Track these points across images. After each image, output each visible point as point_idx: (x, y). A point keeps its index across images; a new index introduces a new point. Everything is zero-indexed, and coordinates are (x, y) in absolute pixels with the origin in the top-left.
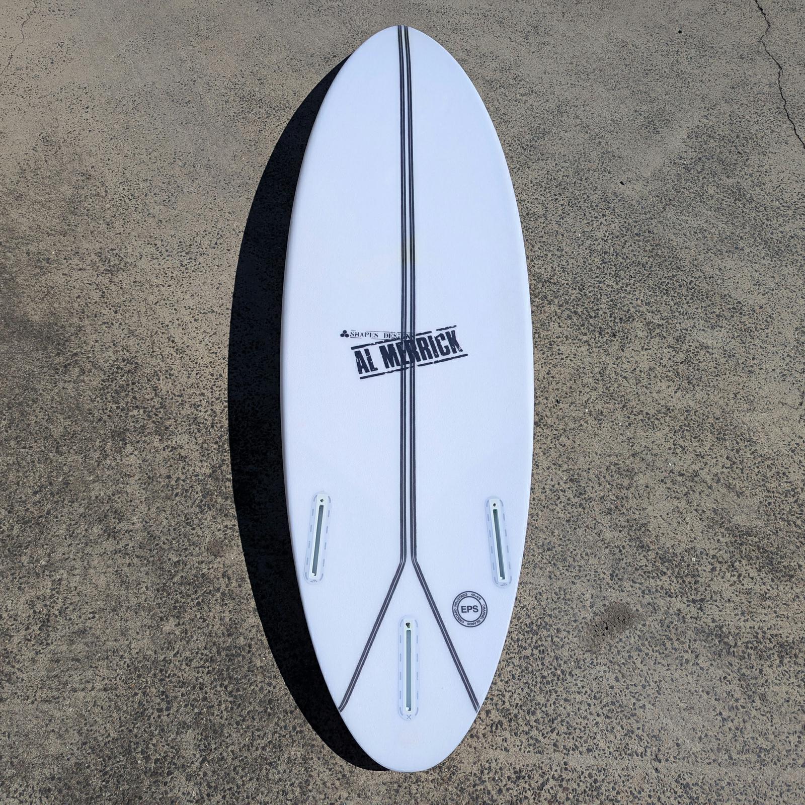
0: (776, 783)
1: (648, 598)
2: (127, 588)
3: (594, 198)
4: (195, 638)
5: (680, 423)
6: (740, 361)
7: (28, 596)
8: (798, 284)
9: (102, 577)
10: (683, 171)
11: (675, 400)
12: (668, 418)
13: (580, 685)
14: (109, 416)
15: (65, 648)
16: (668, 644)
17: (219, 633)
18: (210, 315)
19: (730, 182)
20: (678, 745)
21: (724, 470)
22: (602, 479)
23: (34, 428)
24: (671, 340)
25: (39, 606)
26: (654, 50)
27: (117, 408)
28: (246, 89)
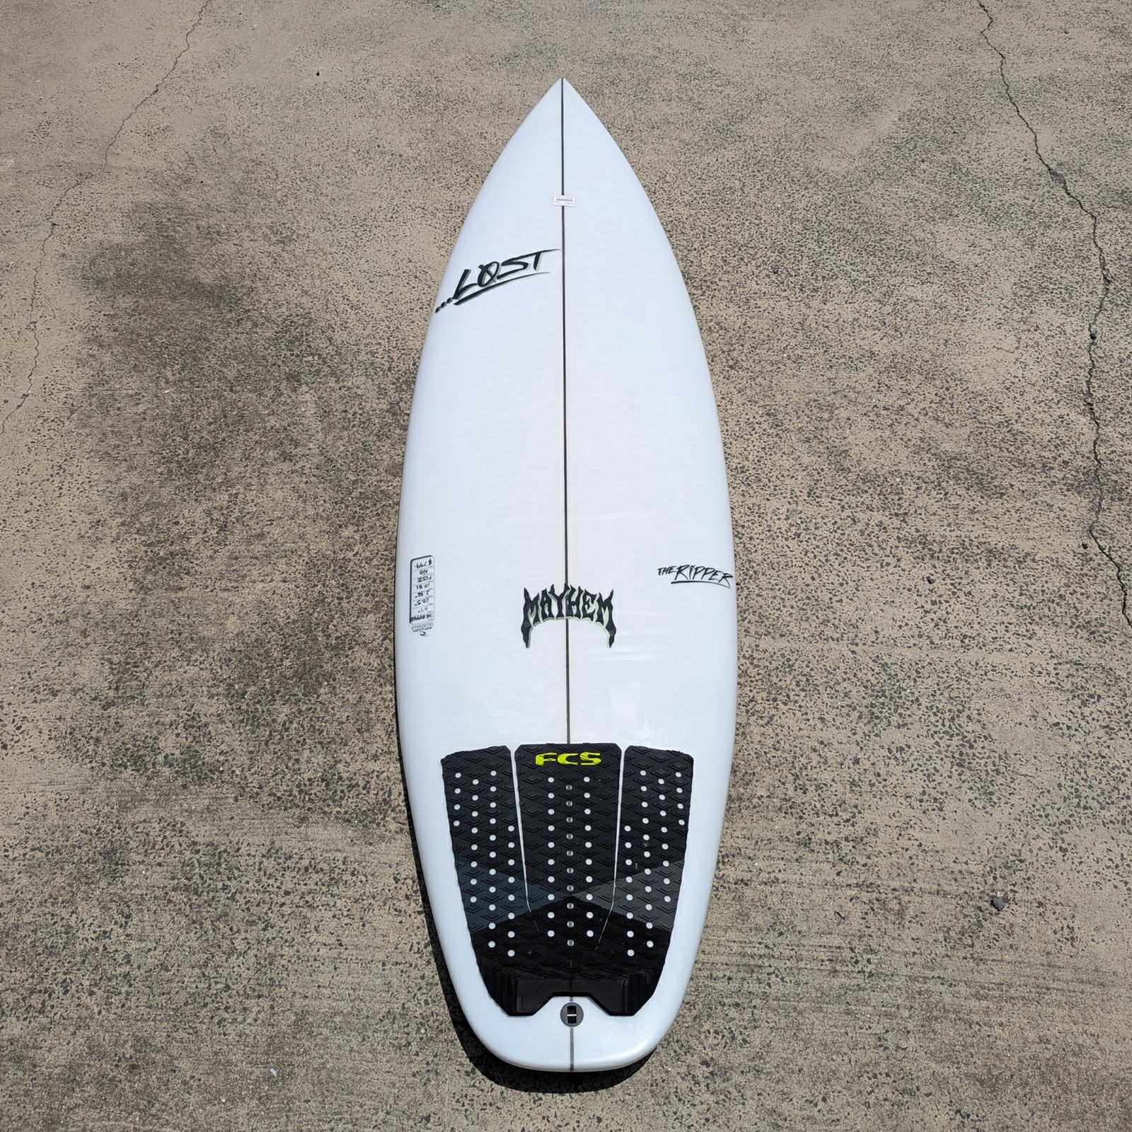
0: (981, 664)
1: (848, 512)
2: (305, 501)
3: (796, 174)
4: (375, 542)
5: (886, 365)
6: (952, 312)
7: (204, 507)
8: (1017, 246)
9: (279, 492)
10: (894, 149)
11: (880, 346)
12: (872, 361)
13: (773, 582)
14: (283, 361)
15: (243, 547)
16: (868, 550)
18: (386, 277)
19: (944, 158)
20: (876, 632)
21: (933, 405)
22: (800, 413)
23: (207, 371)
24: (877, 295)
25: (216, 515)
26: (862, 44)
27: (292, 355)
28: (423, 86)
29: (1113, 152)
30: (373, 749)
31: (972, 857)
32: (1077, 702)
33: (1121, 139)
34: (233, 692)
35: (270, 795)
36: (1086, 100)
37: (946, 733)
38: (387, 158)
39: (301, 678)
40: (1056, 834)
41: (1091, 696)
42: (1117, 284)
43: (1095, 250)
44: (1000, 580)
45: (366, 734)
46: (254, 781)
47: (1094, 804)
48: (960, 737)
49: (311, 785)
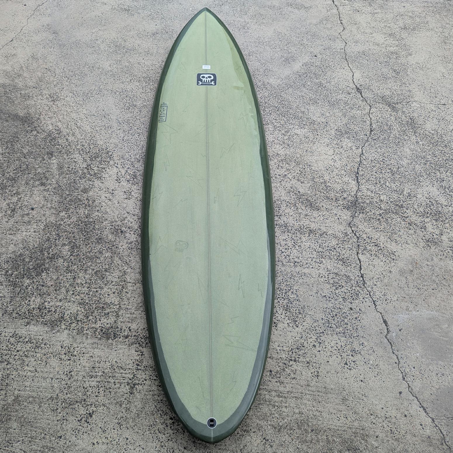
2: (47, 202)
4: (73, 218)
5: (282, 159)
6: (311, 140)
7: (7, 202)
8: (339, 116)
9: (38, 197)
10: (298, 76)
11: (281, 151)
12: (277, 157)
14: (47, 147)
15: (20, 218)
17: (83, 217)
19: (317, 81)
21: (298, 175)
23: (16, 149)
24: (283, 132)
25: (11, 205)
26: (293, 36)
27: (51, 145)
28: (118, 43)
29: (382, 81)
30: (59, 297)
31: (285, 344)
32: (334, 288)
33: (386, 77)
34: (8, 274)
35: (17, 314)
36: (375, 61)
37: (283, 298)
38: (100, 71)
39: (35, 270)
40: (318, 337)
41: (340, 286)
42: (375, 132)
43: (369, 119)
44: (312, 241)
45: (58, 292)
46: (10, 308)
47: (334, 326)
48: (288, 300)
49: (33, 310)
